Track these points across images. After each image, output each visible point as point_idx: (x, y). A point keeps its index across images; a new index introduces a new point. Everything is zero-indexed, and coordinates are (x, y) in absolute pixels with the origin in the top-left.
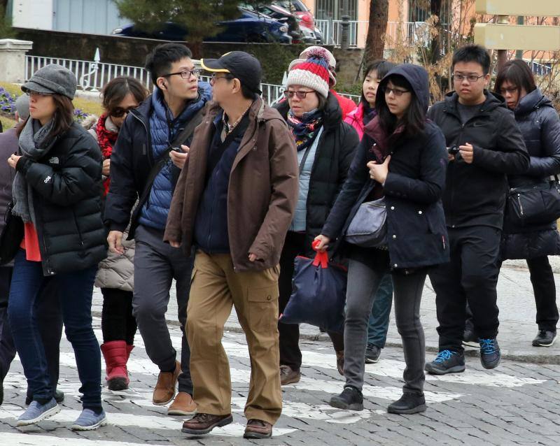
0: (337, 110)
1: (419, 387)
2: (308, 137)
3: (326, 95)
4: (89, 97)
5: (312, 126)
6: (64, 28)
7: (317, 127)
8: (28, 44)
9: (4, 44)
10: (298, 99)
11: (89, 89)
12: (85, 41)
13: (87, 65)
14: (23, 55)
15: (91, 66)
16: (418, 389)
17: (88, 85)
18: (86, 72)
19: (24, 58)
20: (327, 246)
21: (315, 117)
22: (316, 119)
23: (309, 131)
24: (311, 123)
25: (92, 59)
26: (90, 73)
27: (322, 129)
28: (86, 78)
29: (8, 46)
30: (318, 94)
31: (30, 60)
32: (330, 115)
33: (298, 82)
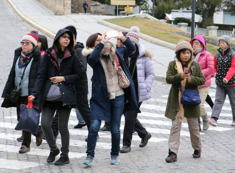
0: (38, 52)
1: (66, 154)
2: (27, 61)
3: (36, 46)
4: (232, 40)
5: (29, 57)
6: (226, 24)
7: (31, 58)
8: (217, 27)
9: (212, 28)
10: (26, 45)
11: (232, 38)
12: (231, 27)
13: (231, 32)
14: (216, 30)
15: (232, 32)
16: (66, 155)
17: (232, 37)
18: (231, 34)
19: (216, 31)
20: (33, 100)
21: (30, 54)
22: (31, 55)
23: (28, 59)
24: (29, 56)
25: (232, 30)
26: (232, 34)
27: (33, 59)
28: (231, 35)
29: (213, 28)
30: (33, 45)
31: (218, 31)
32: (35, 54)
33: (27, 39)
